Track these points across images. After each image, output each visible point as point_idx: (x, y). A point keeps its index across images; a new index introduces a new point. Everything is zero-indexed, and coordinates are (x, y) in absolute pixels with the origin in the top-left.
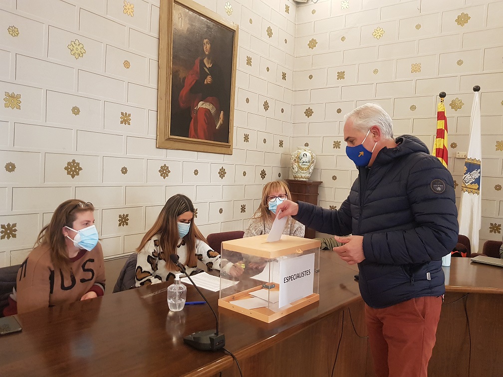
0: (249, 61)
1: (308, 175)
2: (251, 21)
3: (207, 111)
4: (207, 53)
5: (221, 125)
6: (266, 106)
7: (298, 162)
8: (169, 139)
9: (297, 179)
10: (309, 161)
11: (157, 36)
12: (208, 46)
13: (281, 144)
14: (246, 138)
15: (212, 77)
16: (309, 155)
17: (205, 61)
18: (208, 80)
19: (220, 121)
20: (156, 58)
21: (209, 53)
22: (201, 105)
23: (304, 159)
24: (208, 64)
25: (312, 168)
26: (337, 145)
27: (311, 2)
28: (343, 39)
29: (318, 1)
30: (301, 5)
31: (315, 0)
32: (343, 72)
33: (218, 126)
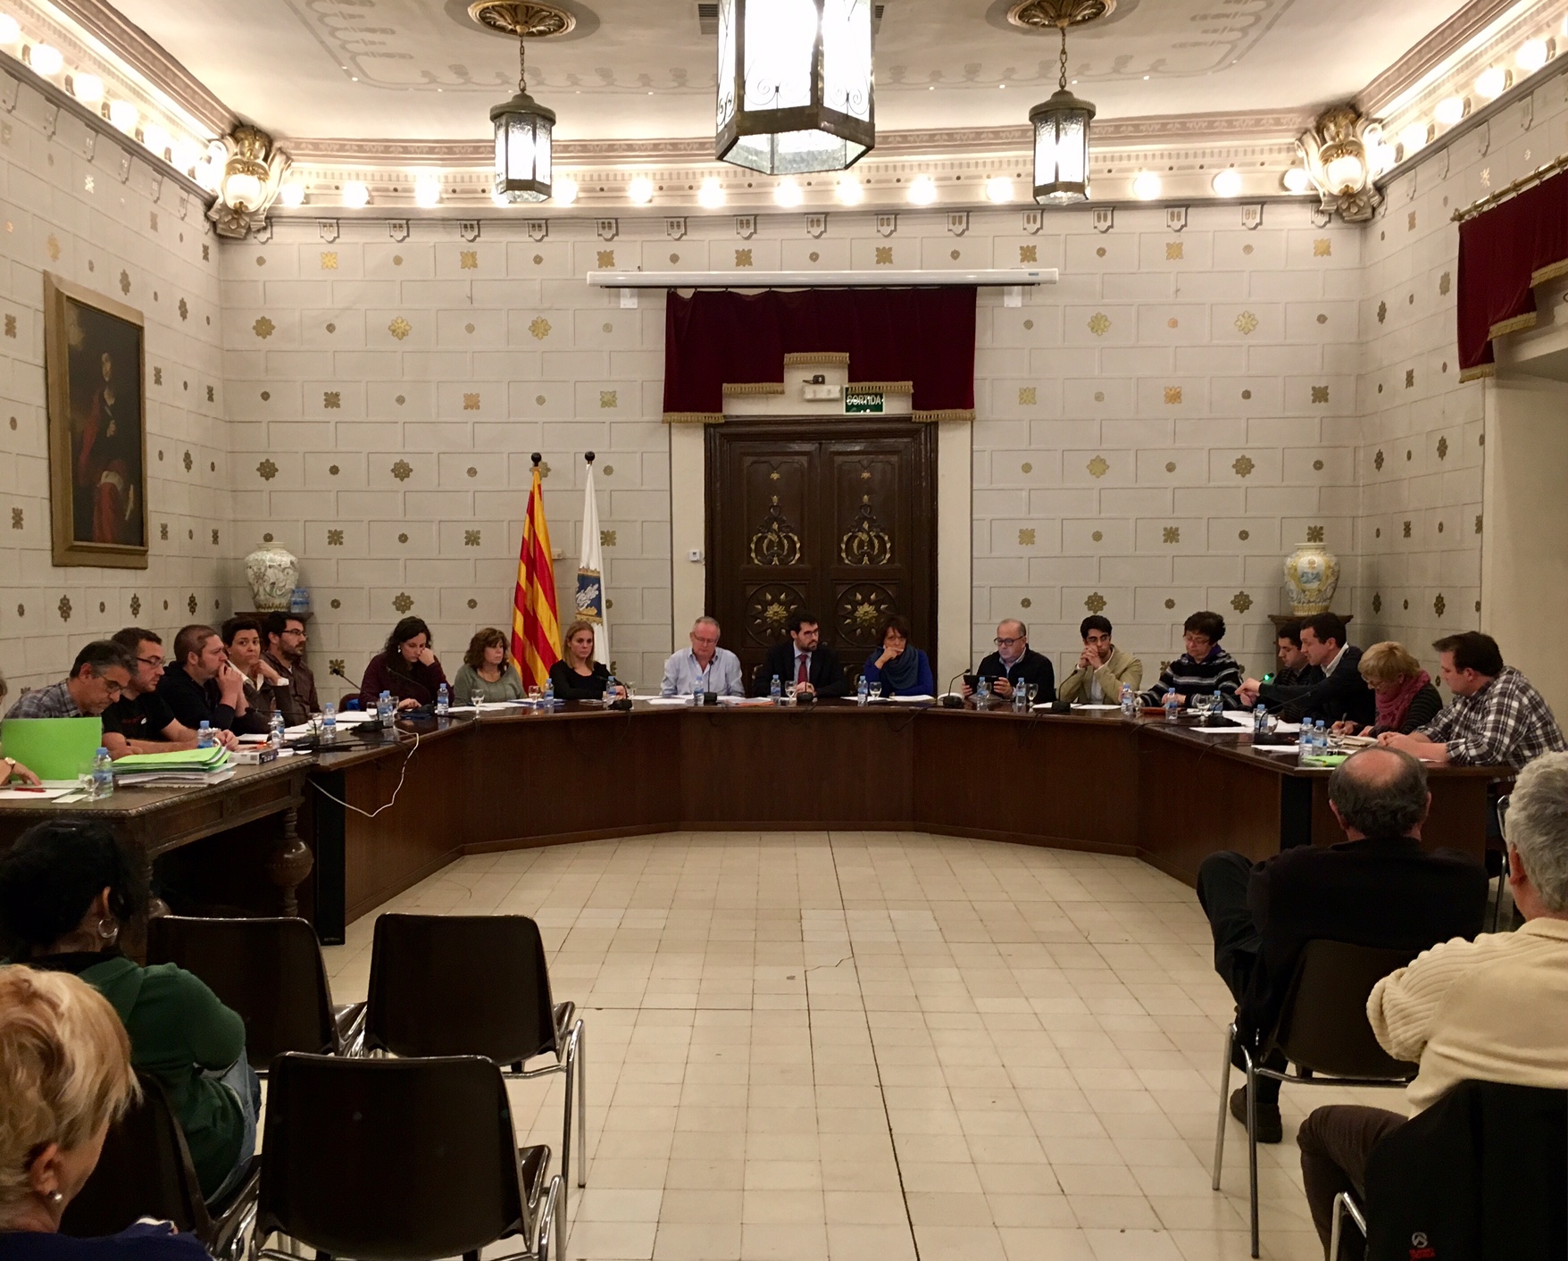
0: (158, 377)
2: (156, 296)
3: (113, 487)
4: (107, 379)
5: (132, 513)
6: (188, 461)
11: (42, 363)
12: (109, 365)
13: (215, 536)
14: (164, 532)
15: (116, 424)
17: (106, 395)
18: (112, 428)
19: (132, 504)
21: (110, 381)
22: (105, 478)
24: (110, 399)
26: (335, 538)
27: (251, 239)
28: (331, 328)
29: (268, 239)
30: (229, 241)
31: (263, 236)
32: (337, 395)
33: (128, 513)
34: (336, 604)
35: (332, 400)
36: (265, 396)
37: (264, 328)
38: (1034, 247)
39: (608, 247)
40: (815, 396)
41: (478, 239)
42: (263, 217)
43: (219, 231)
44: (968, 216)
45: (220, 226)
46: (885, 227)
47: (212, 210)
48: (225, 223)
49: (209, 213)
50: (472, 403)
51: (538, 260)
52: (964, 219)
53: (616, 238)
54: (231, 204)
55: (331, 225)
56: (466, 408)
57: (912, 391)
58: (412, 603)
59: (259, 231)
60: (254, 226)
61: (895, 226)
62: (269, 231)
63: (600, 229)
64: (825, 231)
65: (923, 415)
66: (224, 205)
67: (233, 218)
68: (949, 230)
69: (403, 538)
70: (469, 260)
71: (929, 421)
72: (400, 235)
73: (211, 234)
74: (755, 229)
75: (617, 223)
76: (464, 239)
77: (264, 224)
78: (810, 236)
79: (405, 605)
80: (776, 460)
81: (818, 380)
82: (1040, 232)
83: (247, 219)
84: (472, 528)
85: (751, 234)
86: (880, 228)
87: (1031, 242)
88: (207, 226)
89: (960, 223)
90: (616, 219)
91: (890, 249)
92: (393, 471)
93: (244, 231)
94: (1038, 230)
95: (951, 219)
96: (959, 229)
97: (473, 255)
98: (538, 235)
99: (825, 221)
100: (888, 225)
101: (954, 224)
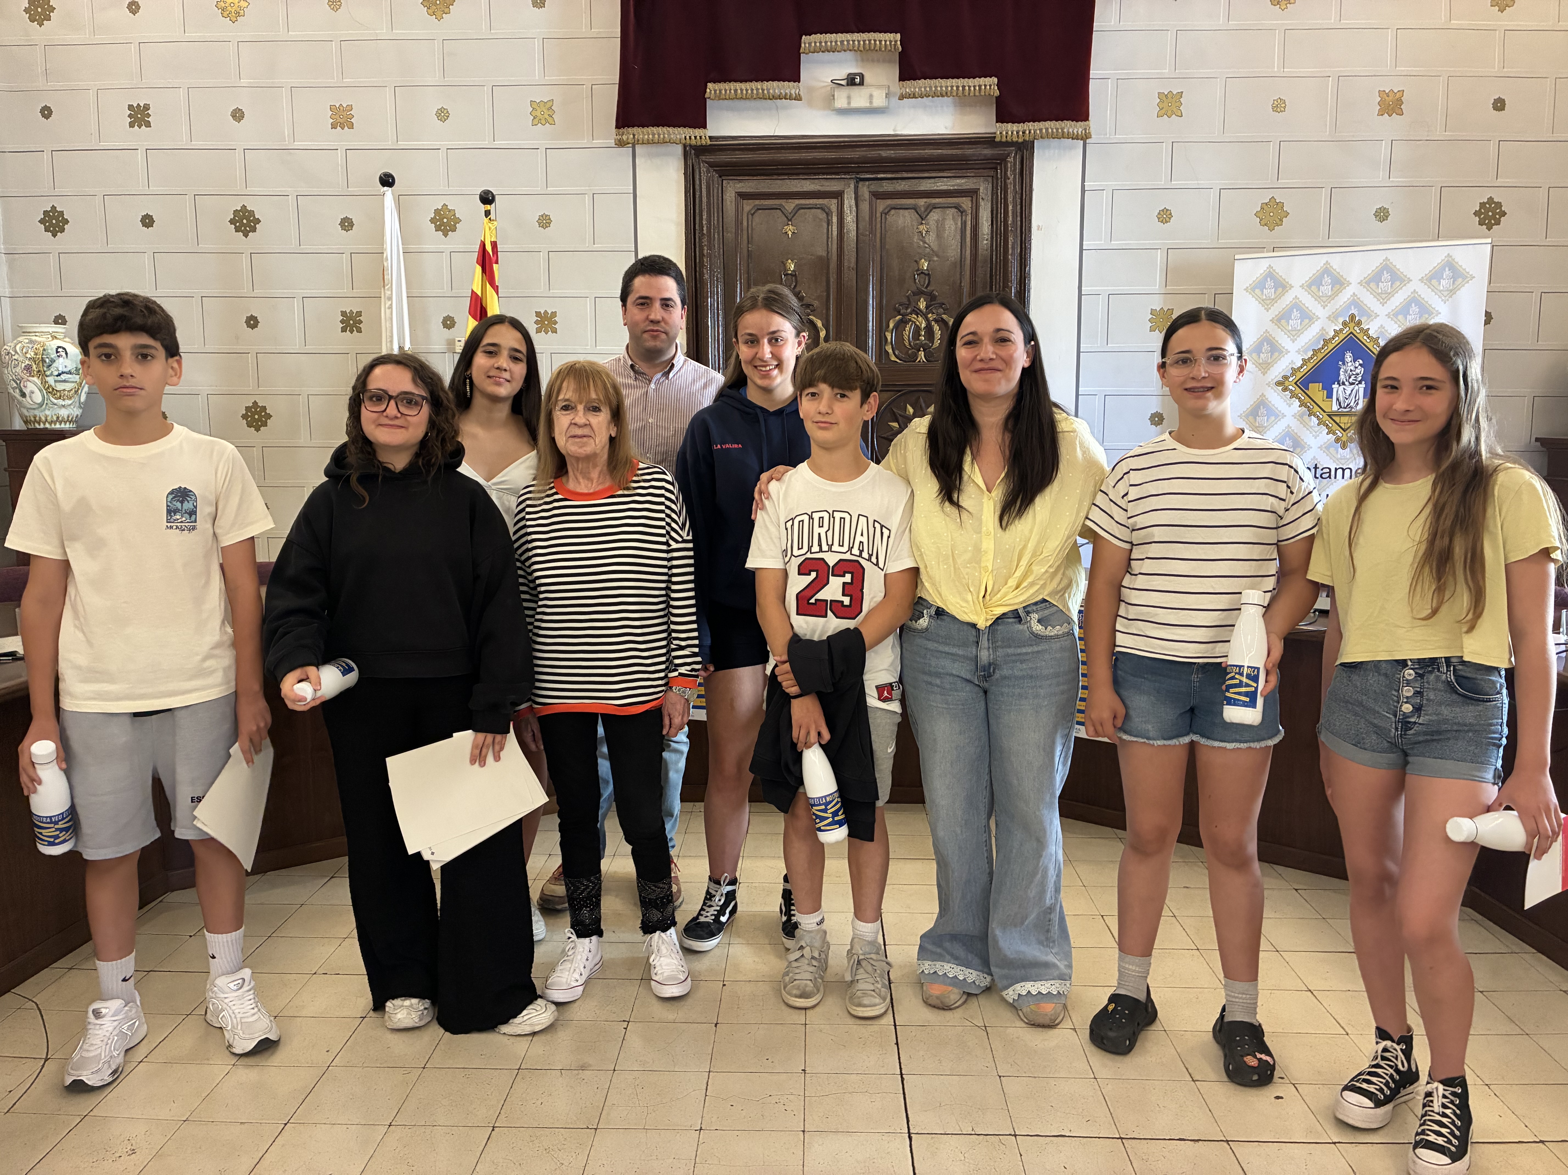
9: (39, 426)
10: (76, 372)
23: (59, 364)
28: (133, 7)
32: (147, 107)
35: (140, 116)
36: (46, 112)
37: (40, 10)
40: (849, 103)
50: (342, 119)
56: (334, 126)
57: (997, 93)
58: (270, 416)
65: (1011, 130)
69: (252, 323)
71: (1020, 140)
79: (259, 420)
80: (790, 205)
81: (853, 81)
84: (350, 306)
92: (232, 222)
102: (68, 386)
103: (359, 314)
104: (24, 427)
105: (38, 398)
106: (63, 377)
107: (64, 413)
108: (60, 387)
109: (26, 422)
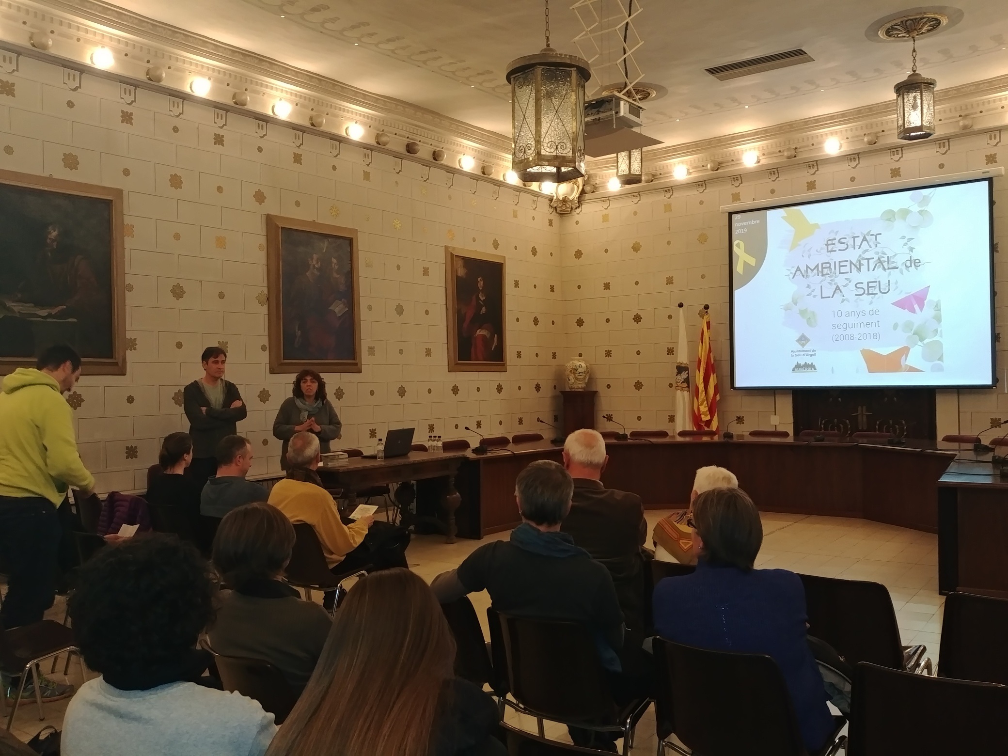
0: (517, 284)
1: (584, 385)
2: (516, 248)
3: (484, 336)
4: (481, 289)
5: (496, 346)
6: (536, 321)
7: (574, 373)
8: (457, 364)
9: (573, 390)
10: (585, 372)
11: (444, 285)
12: (482, 283)
13: (554, 356)
14: (519, 355)
15: (486, 308)
16: (583, 365)
17: (480, 296)
18: (484, 310)
19: (495, 343)
20: (445, 303)
21: (483, 288)
22: (479, 332)
23: (580, 370)
24: (482, 297)
25: (588, 378)
26: (608, 354)
27: (574, 213)
28: (606, 251)
29: (580, 211)
30: (563, 215)
31: (578, 211)
32: (609, 283)
33: (493, 348)
34: (609, 386)
35: (607, 286)
36: (579, 287)
37: (578, 254)
38: (995, 154)
39: (737, 190)
41: (672, 196)
42: (576, 201)
43: (558, 211)
44: (949, 142)
45: (558, 209)
46: (896, 155)
47: (553, 202)
48: (560, 207)
49: (551, 204)
50: (670, 281)
51: (701, 203)
52: (947, 144)
53: (741, 185)
54: (561, 198)
55: (606, 200)
56: (667, 284)
58: (643, 385)
59: (576, 208)
60: (574, 206)
61: (902, 154)
62: (580, 208)
63: (733, 181)
64: (859, 163)
66: (558, 199)
67: (563, 204)
68: (937, 152)
69: (638, 353)
70: (668, 208)
72: (636, 200)
73: (554, 213)
74: (818, 168)
75: (741, 177)
76: (665, 197)
77: (578, 205)
78: (850, 167)
79: (639, 387)
82: (999, 144)
83: (570, 204)
84: (670, 346)
85: (816, 171)
86: (893, 157)
87: (992, 151)
88: (551, 210)
89: (944, 147)
90: (740, 175)
91: (899, 168)
92: (633, 319)
93: (570, 209)
94: (998, 143)
95: (938, 145)
96: (943, 150)
97: (670, 205)
98: (701, 190)
99: (859, 158)
100: (898, 154)
101: (940, 147)
102: (582, 377)
103: (673, 348)
104: (569, 390)
105: (573, 381)
106: (580, 374)
107: (580, 386)
108: (579, 377)
109: (570, 389)
